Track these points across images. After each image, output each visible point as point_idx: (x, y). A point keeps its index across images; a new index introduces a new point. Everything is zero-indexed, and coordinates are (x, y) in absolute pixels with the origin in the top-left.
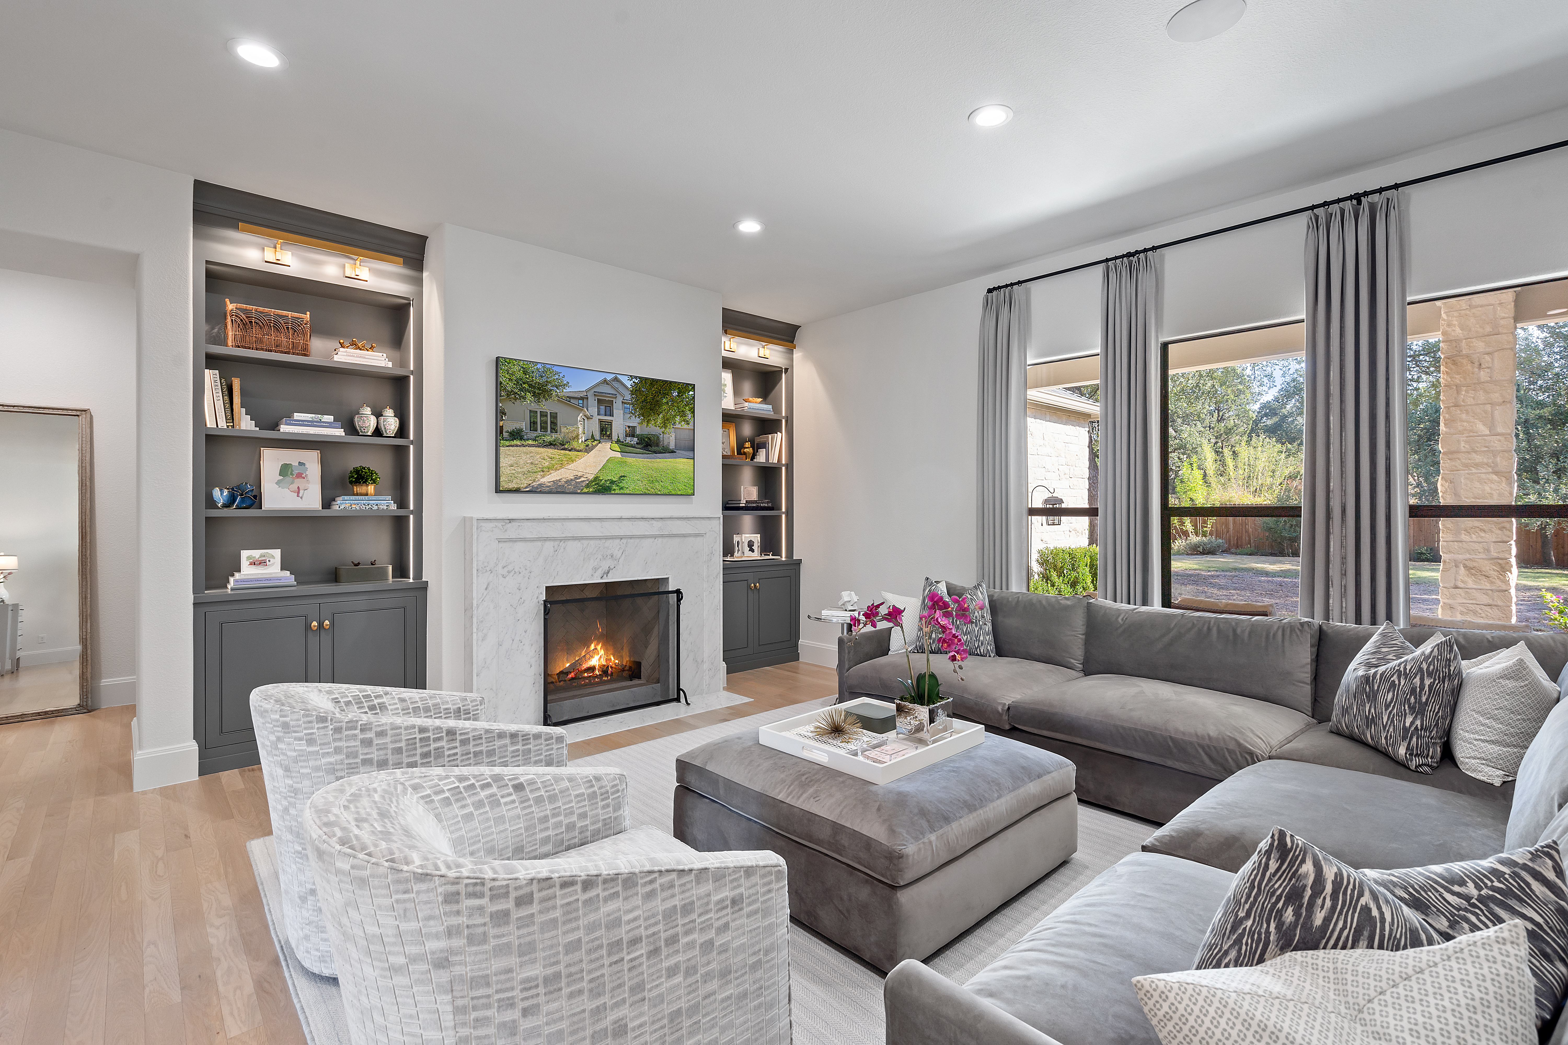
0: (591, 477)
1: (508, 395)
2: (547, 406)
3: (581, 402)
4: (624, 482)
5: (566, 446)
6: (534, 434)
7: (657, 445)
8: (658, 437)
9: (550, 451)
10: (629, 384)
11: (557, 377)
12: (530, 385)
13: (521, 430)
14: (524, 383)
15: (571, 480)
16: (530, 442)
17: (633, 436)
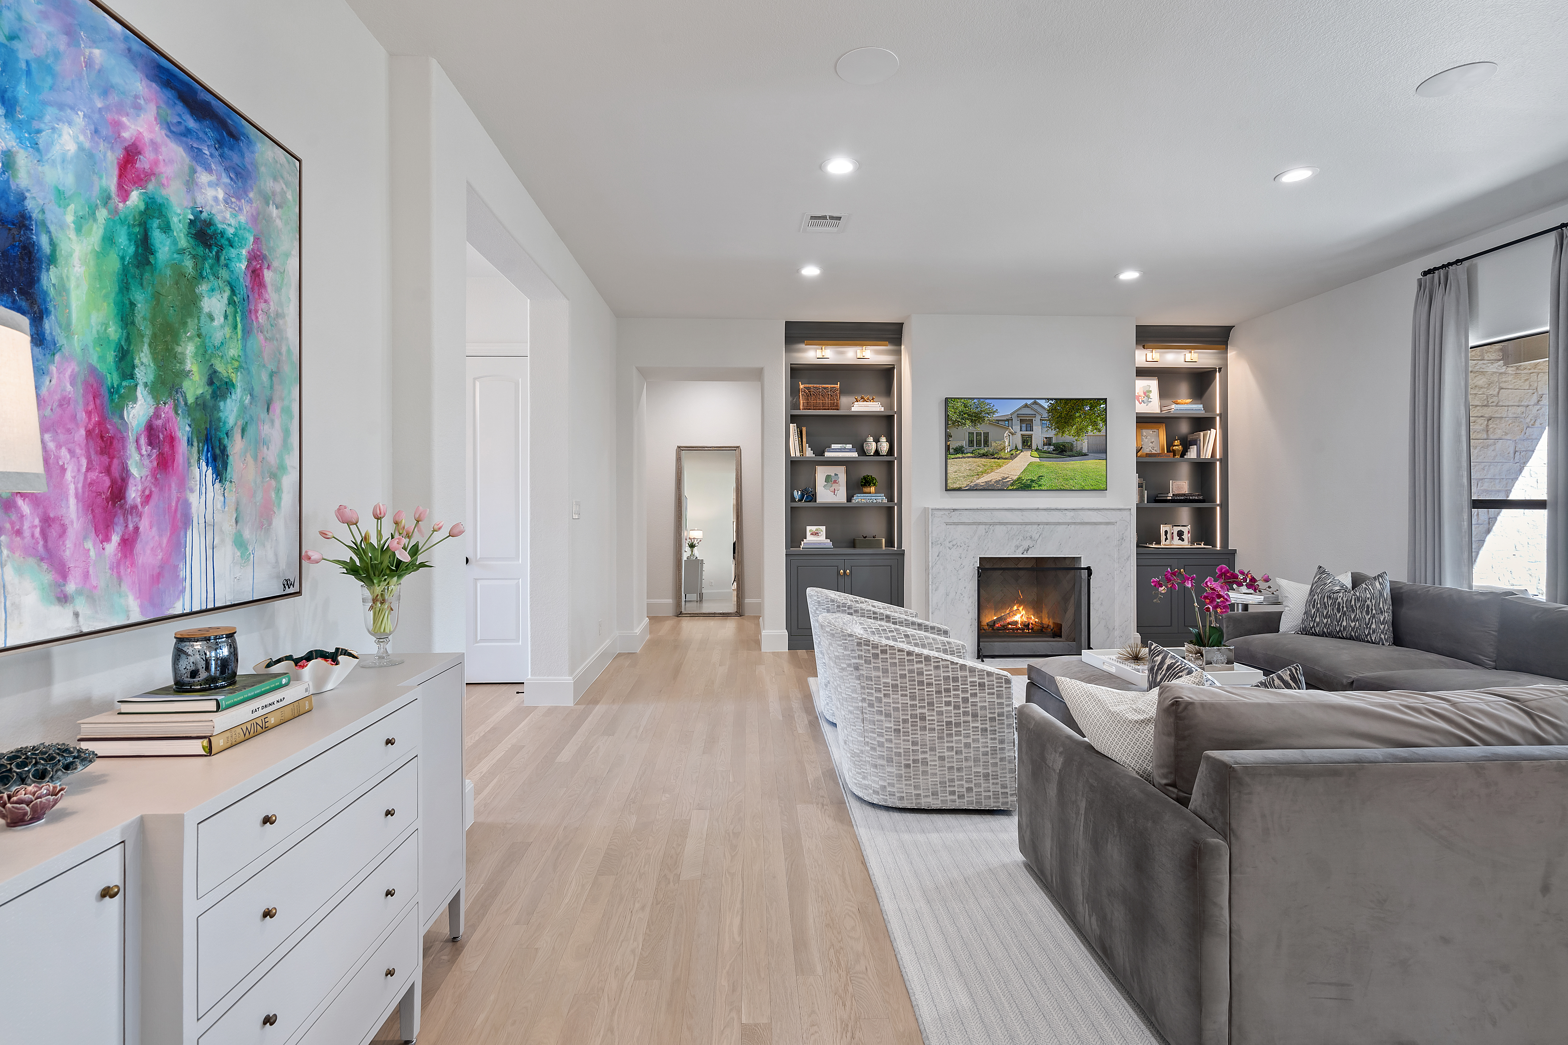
0: (1015, 478)
1: (953, 424)
2: (981, 428)
3: (1007, 423)
4: (1042, 480)
5: (995, 456)
6: (972, 449)
7: (1071, 450)
8: (1072, 445)
9: (983, 460)
10: (1046, 405)
11: (989, 406)
12: (969, 415)
13: (962, 447)
14: (965, 414)
15: (999, 480)
16: (969, 455)
17: (1050, 445)
